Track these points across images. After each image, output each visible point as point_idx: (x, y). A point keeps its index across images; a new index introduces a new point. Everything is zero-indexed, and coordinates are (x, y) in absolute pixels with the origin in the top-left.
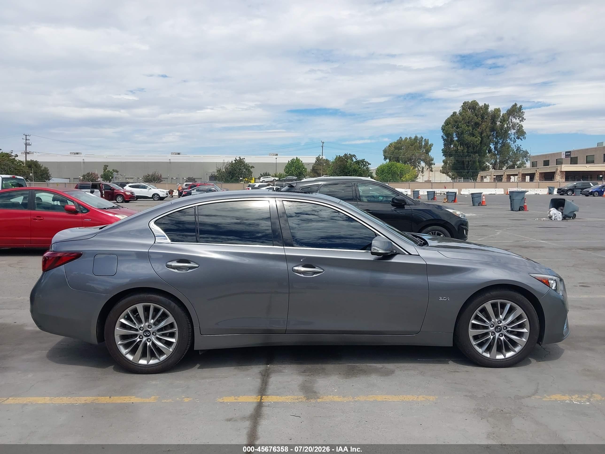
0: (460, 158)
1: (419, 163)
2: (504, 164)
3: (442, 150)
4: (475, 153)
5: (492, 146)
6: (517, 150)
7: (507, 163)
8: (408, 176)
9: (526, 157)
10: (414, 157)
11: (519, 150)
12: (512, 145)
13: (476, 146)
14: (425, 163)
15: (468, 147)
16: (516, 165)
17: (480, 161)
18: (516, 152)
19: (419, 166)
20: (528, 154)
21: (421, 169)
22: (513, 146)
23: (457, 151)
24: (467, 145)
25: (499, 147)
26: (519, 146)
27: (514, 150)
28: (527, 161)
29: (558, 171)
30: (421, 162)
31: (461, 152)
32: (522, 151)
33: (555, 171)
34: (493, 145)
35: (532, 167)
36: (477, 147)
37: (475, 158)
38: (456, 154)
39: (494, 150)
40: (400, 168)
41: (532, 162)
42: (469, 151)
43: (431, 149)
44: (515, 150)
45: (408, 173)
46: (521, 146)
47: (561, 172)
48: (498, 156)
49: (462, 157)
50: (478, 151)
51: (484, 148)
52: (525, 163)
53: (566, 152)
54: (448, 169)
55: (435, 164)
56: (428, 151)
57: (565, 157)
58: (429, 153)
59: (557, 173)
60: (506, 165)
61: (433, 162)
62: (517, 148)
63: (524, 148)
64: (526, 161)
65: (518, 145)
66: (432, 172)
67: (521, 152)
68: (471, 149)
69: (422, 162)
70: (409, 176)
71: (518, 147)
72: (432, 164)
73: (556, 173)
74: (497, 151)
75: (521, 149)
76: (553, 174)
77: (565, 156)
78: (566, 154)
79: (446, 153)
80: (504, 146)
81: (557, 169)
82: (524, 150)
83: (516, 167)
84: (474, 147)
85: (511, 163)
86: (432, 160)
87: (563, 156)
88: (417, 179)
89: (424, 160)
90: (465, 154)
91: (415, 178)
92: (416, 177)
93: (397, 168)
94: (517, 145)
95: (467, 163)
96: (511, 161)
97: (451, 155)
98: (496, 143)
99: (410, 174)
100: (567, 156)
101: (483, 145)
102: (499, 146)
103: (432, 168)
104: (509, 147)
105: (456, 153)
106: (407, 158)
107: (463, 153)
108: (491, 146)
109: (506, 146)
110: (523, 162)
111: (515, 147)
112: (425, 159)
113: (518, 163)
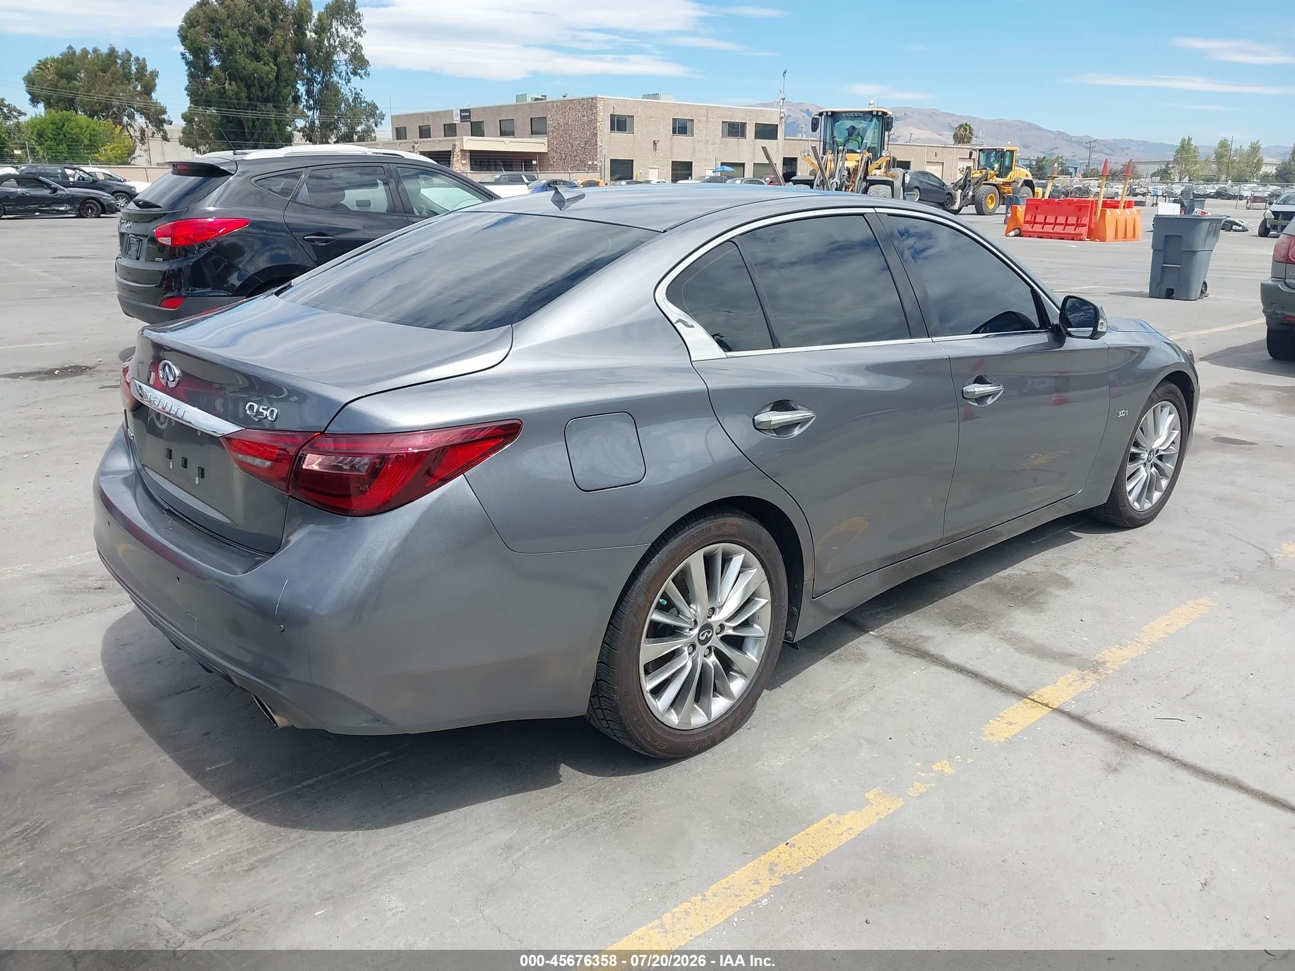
0: (232, 112)
1: (131, 117)
2: (332, 130)
3: (186, 89)
4: (266, 101)
5: (302, 89)
6: (355, 99)
7: (336, 128)
8: (111, 151)
9: (373, 116)
10: (116, 103)
11: (359, 100)
12: (343, 87)
13: (266, 84)
14: (147, 118)
15: (248, 87)
16: (356, 133)
17: (278, 122)
18: (352, 104)
19: (131, 126)
20: (378, 109)
21: (138, 134)
22: (346, 90)
23: (222, 93)
24: (246, 81)
25: (316, 90)
26: (358, 91)
27: (348, 100)
28: (376, 126)
29: (457, 150)
30: (135, 117)
31: (234, 97)
32: (365, 104)
33: (451, 149)
34: (304, 85)
35: (398, 139)
36: (269, 86)
37: (267, 114)
38: (221, 100)
39: (306, 98)
40: (88, 127)
41: (395, 129)
42: (252, 95)
43: (155, 86)
44: (351, 100)
45: (111, 143)
46: (361, 90)
47: (462, 151)
48: (315, 111)
49: (236, 108)
50: (272, 97)
51: (285, 91)
52: (373, 130)
53: (462, 111)
54: (198, 136)
55: (172, 122)
56: (149, 89)
57: (461, 122)
58: (153, 94)
59: (455, 153)
60: (335, 131)
61: (165, 117)
62: (353, 95)
63: (368, 96)
64: (373, 125)
65: (355, 89)
66: (168, 141)
67: (363, 105)
68: (255, 91)
69: (137, 116)
70: (113, 149)
71: (355, 94)
72: (164, 121)
73: (453, 152)
74: (313, 100)
75: (363, 99)
76: (447, 155)
77: (461, 118)
78: (462, 114)
79: (197, 95)
80: (328, 89)
81: (454, 145)
82: (368, 100)
83: (355, 137)
84: (263, 88)
85: (344, 129)
86: (164, 112)
87: (457, 120)
88: (134, 158)
89: (142, 112)
90: (242, 102)
91: (129, 155)
92: (131, 152)
93: (81, 128)
94: (353, 90)
95: (251, 124)
96: (346, 125)
97: (208, 104)
98: (310, 82)
99: (115, 145)
100: (463, 118)
101: (282, 84)
102: (316, 88)
103: (165, 133)
104: (337, 91)
105: (220, 98)
106: (96, 103)
107: (238, 99)
108: (298, 86)
109: (329, 88)
110: (368, 126)
111: (350, 94)
112: (145, 109)
113: (359, 129)
